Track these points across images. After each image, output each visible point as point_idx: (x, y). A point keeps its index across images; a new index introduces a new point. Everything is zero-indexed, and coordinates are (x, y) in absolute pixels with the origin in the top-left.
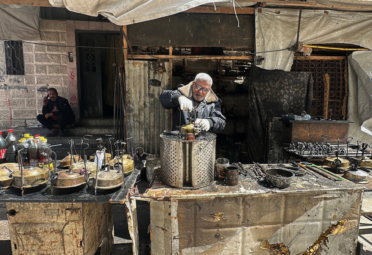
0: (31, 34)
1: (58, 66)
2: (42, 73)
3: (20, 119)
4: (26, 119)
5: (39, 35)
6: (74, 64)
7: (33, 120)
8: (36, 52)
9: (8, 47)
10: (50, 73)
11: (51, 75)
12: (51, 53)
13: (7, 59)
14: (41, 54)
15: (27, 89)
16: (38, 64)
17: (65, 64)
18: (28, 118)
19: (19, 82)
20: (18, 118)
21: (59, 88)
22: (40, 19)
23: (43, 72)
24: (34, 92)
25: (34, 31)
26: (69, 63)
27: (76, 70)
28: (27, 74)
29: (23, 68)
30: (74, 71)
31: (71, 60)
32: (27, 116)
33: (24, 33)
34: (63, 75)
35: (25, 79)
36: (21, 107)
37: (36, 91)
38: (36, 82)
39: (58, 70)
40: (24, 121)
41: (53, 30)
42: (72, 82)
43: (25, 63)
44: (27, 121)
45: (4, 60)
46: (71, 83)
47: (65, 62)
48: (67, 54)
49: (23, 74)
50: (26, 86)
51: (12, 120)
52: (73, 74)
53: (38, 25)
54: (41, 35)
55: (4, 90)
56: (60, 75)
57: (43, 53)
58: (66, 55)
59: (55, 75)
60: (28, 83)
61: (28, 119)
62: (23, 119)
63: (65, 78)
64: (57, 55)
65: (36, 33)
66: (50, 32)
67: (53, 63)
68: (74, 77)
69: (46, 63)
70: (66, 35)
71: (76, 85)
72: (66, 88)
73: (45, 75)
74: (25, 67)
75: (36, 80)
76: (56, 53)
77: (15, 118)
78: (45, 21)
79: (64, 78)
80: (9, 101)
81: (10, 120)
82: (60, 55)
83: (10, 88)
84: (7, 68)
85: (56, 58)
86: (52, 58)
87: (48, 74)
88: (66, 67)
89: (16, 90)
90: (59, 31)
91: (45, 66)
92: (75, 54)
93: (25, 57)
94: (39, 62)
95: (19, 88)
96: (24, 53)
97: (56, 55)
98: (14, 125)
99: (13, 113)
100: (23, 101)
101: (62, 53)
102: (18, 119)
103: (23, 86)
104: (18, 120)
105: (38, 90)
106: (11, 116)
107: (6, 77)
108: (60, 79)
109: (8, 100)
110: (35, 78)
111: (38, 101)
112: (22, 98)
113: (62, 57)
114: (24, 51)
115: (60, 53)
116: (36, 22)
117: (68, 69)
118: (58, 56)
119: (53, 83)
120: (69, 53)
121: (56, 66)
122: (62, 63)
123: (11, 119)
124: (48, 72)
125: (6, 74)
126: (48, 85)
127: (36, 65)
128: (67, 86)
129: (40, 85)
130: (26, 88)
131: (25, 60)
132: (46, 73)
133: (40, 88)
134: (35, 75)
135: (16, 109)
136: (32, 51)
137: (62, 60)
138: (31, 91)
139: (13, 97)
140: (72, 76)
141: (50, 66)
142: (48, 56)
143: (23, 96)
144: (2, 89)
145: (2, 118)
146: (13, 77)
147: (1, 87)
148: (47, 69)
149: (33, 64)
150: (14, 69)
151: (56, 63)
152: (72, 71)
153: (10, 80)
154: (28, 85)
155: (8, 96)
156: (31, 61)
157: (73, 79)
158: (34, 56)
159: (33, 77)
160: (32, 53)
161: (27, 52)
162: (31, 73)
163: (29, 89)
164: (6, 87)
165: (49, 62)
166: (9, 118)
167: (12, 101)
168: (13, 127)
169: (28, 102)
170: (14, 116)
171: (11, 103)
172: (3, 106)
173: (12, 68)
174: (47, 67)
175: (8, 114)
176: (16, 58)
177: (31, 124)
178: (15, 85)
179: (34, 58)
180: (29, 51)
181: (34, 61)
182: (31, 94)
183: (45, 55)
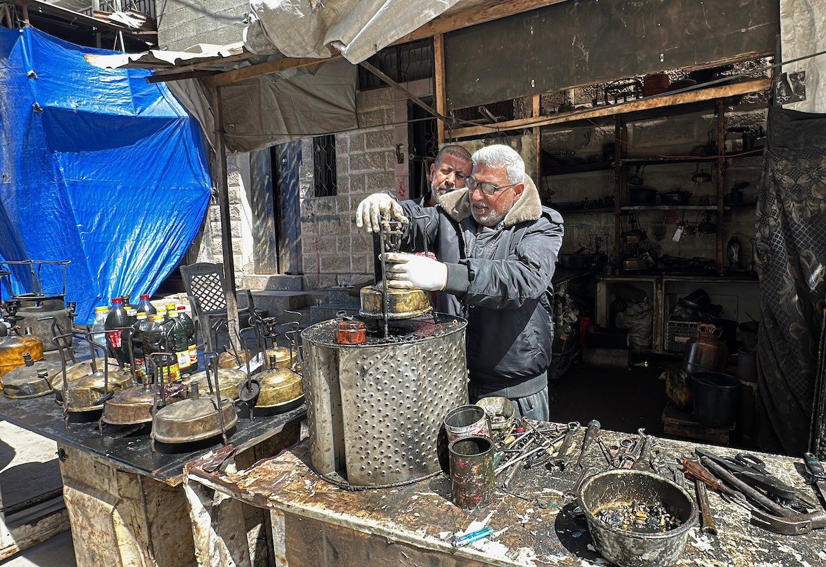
0: (342, 121)
1: (382, 172)
2: (358, 190)
3: (330, 274)
4: (337, 274)
5: (356, 121)
6: (405, 168)
7: (346, 276)
8: (352, 153)
9: (319, 149)
10: (369, 187)
12: (373, 150)
14: (358, 156)
15: (339, 219)
16: (354, 174)
17: (391, 169)
18: (339, 271)
19: (329, 208)
20: (327, 272)
22: (358, 92)
23: (360, 188)
24: (348, 227)
25: (348, 115)
26: (397, 165)
27: (408, 177)
28: (340, 194)
29: (335, 183)
30: (405, 180)
31: (401, 161)
32: (338, 267)
33: (332, 122)
35: (337, 203)
36: (330, 253)
38: (350, 206)
39: (381, 182)
40: (334, 276)
41: (376, 108)
43: (339, 175)
44: (339, 277)
45: (312, 173)
47: (392, 166)
48: (395, 149)
49: (335, 194)
50: (338, 215)
51: (320, 275)
52: (402, 187)
53: (354, 105)
54: (360, 120)
55: (311, 223)
57: (361, 152)
58: (393, 151)
60: (341, 209)
61: (340, 274)
62: (333, 273)
64: (381, 152)
65: (351, 118)
66: (370, 112)
67: (374, 168)
68: (404, 191)
69: (365, 170)
70: (393, 113)
73: (362, 192)
74: (338, 181)
75: (350, 203)
76: (379, 150)
77: (323, 272)
78: (364, 92)
80: (317, 242)
81: (317, 275)
82: (384, 152)
83: (318, 220)
84: (316, 186)
85: (379, 160)
86: (373, 160)
88: (393, 173)
89: (326, 222)
90: (383, 107)
91: (363, 175)
92: (408, 146)
93: (337, 164)
94: (355, 169)
95: (329, 218)
96: (336, 157)
97: (379, 153)
98: (322, 284)
99: (321, 263)
100: (335, 240)
101: (388, 149)
102: (326, 274)
103: (334, 214)
104: (328, 276)
106: (319, 268)
107: (314, 201)
109: (315, 241)
110: (350, 199)
111: (353, 241)
112: (332, 237)
113: (388, 156)
114: (337, 152)
115: (384, 149)
116: (351, 98)
117: (396, 179)
118: (382, 155)
120: (398, 148)
121: (379, 173)
122: (387, 168)
123: (319, 273)
124: (366, 186)
127: (351, 176)
130: (337, 218)
131: (338, 169)
132: (364, 189)
134: (350, 193)
135: (324, 257)
136: (347, 152)
137: (387, 162)
138: (344, 222)
139: (322, 235)
140: (401, 191)
141: (371, 175)
142: (367, 156)
143: (334, 233)
144: (309, 222)
145: (308, 272)
146: (322, 200)
147: (308, 219)
148: (366, 181)
149: (347, 174)
150: (324, 186)
151: (379, 169)
152: (401, 180)
153: (319, 206)
154: (340, 214)
155: (316, 234)
156: (345, 169)
157: (402, 195)
158: (349, 159)
159: (346, 198)
160: (346, 155)
161: (341, 155)
162: (346, 191)
163: (342, 220)
164: (314, 219)
165: (369, 168)
166: (316, 272)
167: (320, 242)
168: (321, 287)
169: (341, 243)
170: (322, 269)
171: (318, 246)
172: (309, 251)
173: (321, 185)
174: (366, 177)
175: (316, 264)
176: (326, 167)
177: (344, 283)
178: (324, 214)
179: (349, 163)
180: (343, 153)
181: (349, 168)
182: (345, 229)
183: (364, 155)
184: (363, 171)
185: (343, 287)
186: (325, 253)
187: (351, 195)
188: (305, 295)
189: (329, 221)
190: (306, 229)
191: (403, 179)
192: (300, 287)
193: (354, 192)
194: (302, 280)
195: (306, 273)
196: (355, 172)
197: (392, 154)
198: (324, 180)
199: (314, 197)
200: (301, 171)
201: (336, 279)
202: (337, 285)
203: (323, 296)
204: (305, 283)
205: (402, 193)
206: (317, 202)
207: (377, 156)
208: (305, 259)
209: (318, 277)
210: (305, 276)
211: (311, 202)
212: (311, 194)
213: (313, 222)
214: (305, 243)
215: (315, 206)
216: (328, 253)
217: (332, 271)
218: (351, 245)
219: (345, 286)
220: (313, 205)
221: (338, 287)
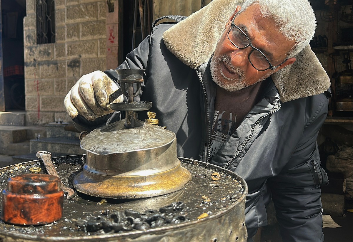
1: (94, 21)
2: (74, 38)
3: (48, 112)
4: (54, 112)
6: (115, 15)
7: (62, 113)
8: (68, 4)
9: (41, 2)
10: (83, 35)
11: (85, 38)
12: (87, 1)
13: (38, 21)
14: (74, 6)
15: (57, 64)
16: (70, 23)
17: (103, 18)
18: (56, 110)
19: (49, 54)
20: (46, 110)
21: (93, 60)
23: (75, 36)
24: (64, 70)
26: (108, 14)
27: (117, 25)
28: (58, 42)
29: (54, 32)
30: (115, 27)
31: (111, 9)
32: (56, 106)
34: (100, 37)
35: (55, 49)
36: (49, 93)
37: (67, 67)
38: (66, 52)
39: (93, 29)
40: (52, 114)
42: (111, 47)
43: (57, 24)
44: (56, 115)
45: (35, 23)
46: (109, 50)
47: (103, 15)
49: (54, 42)
50: (56, 60)
51: (40, 113)
52: (112, 34)
55: (33, 68)
56: (96, 37)
57: (77, 3)
58: (105, 1)
59: (90, 37)
60: (59, 55)
61: (57, 112)
62: (51, 112)
63: (102, 41)
64: (94, 2)
67: (87, 17)
68: (114, 38)
69: (80, 19)
71: (116, 52)
72: (103, 59)
73: (77, 39)
74: (56, 30)
75: (66, 49)
77: (43, 110)
79: (101, 43)
80: (38, 84)
81: (37, 113)
82: (97, 2)
83: (39, 64)
84: (38, 35)
85: (92, 9)
86: (87, 10)
87: (81, 39)
88: (104, 22)
89: (45, 67)
91: (78, 24)
93: (56, 15)
94: (71, 18)
95: (48, 63)
96: (55, 8)
97: (92, 4)
98: (42, 120)
99: (41, 102)
100: (53, 83)
103: (53, 60)
104: (46, 113)
105: (68, 66)
106: (39, 107)
107: (36, 48)
108: (96, 44)
109: (36, 83)
110: (66, 45)
111: (68, 83)
112: (51, 79)
113: (100, 5)
114: (56, 4)
117: (107, 26)
118: (95, 5)
119: (87, 52)
121: (92, 22)
122: (99, 17)
123: (39, 111)
124: (81, 34)
125: (36, 44)
126: (80, 56)
127: (68, 25)
128: (104, 56)
129: (72, 57)
130: (55, 63)
131: (57, 19)
132: (79, 38)
133: (71, 63)
134: (67, 40)
135: (44, 97)
136: (64, 4)
137: (99, 11)
138: (61, 67)
139: (42, 78)
140: (111, 38)
141: (85, 24)
142: (82, 7)
143: (53, 76)
144: (31, 66)
145: (30, 110)
146: (43, 47)
147: (30, 63)
148: (81, 30)
149: (64, 24)
150: (45, 35)
151: (92, 18)
152: (111, 28)
153: (40, 52)
154: (58, 59)
155: (37, 77)
156: (62, 19)
157: (112, 42)
158: (66, 10)
159: (63, 45)
160: (63, 7)
161: (59, 6)
162: (63, 39)
163: (59, 65)
164: (36, 64)
165: (82, 17)
166: (37, 110)
167: (40, 84)
168: (40, 123)
169: (58, 85)
170: (42, 107)
171: (39, 87)
172: (31, 92)
173: (42, 34)
174: (81, 26)
175: (36, 103)
176: (47, 18)
177: (60, 120)
178: (44, 59)
179: (66, 13)
180: (61, 4)
181: (66, 18)
182: (62, 72)
183: (79, 6)
184: (78, 20)
185: (59, 123)
186: (45, 93)
187: (68, 42)
188: (26, 130)
189: (48, 66)
190: (29, 73)
191: (113, 27)
192: (23, 123)
193: (70, 40)
194: (25, 117)
195: (29, 111)
196: (71, 21)
197: (104, 4)
198: (45, 30)
199: (36, 45)
200: (26, 22)
201: (54, 117)
202: (54, 121)
203: (42, 131)
204: (27, 120)
205: (112, 40)
206: (38, 48)
207: (90, 6)
208: (28, 98)
209: (39, 114)
210: (28, 113)
211: (34, 49)
212: (34, 41)
213: (35, 66)
214: (28, 85)
215: (36, 53)
216: (47, 94)
217: (50, 110)
218: (66, 86)
219: (61, 122)
220: (35, 51)
221: (55, 123)
